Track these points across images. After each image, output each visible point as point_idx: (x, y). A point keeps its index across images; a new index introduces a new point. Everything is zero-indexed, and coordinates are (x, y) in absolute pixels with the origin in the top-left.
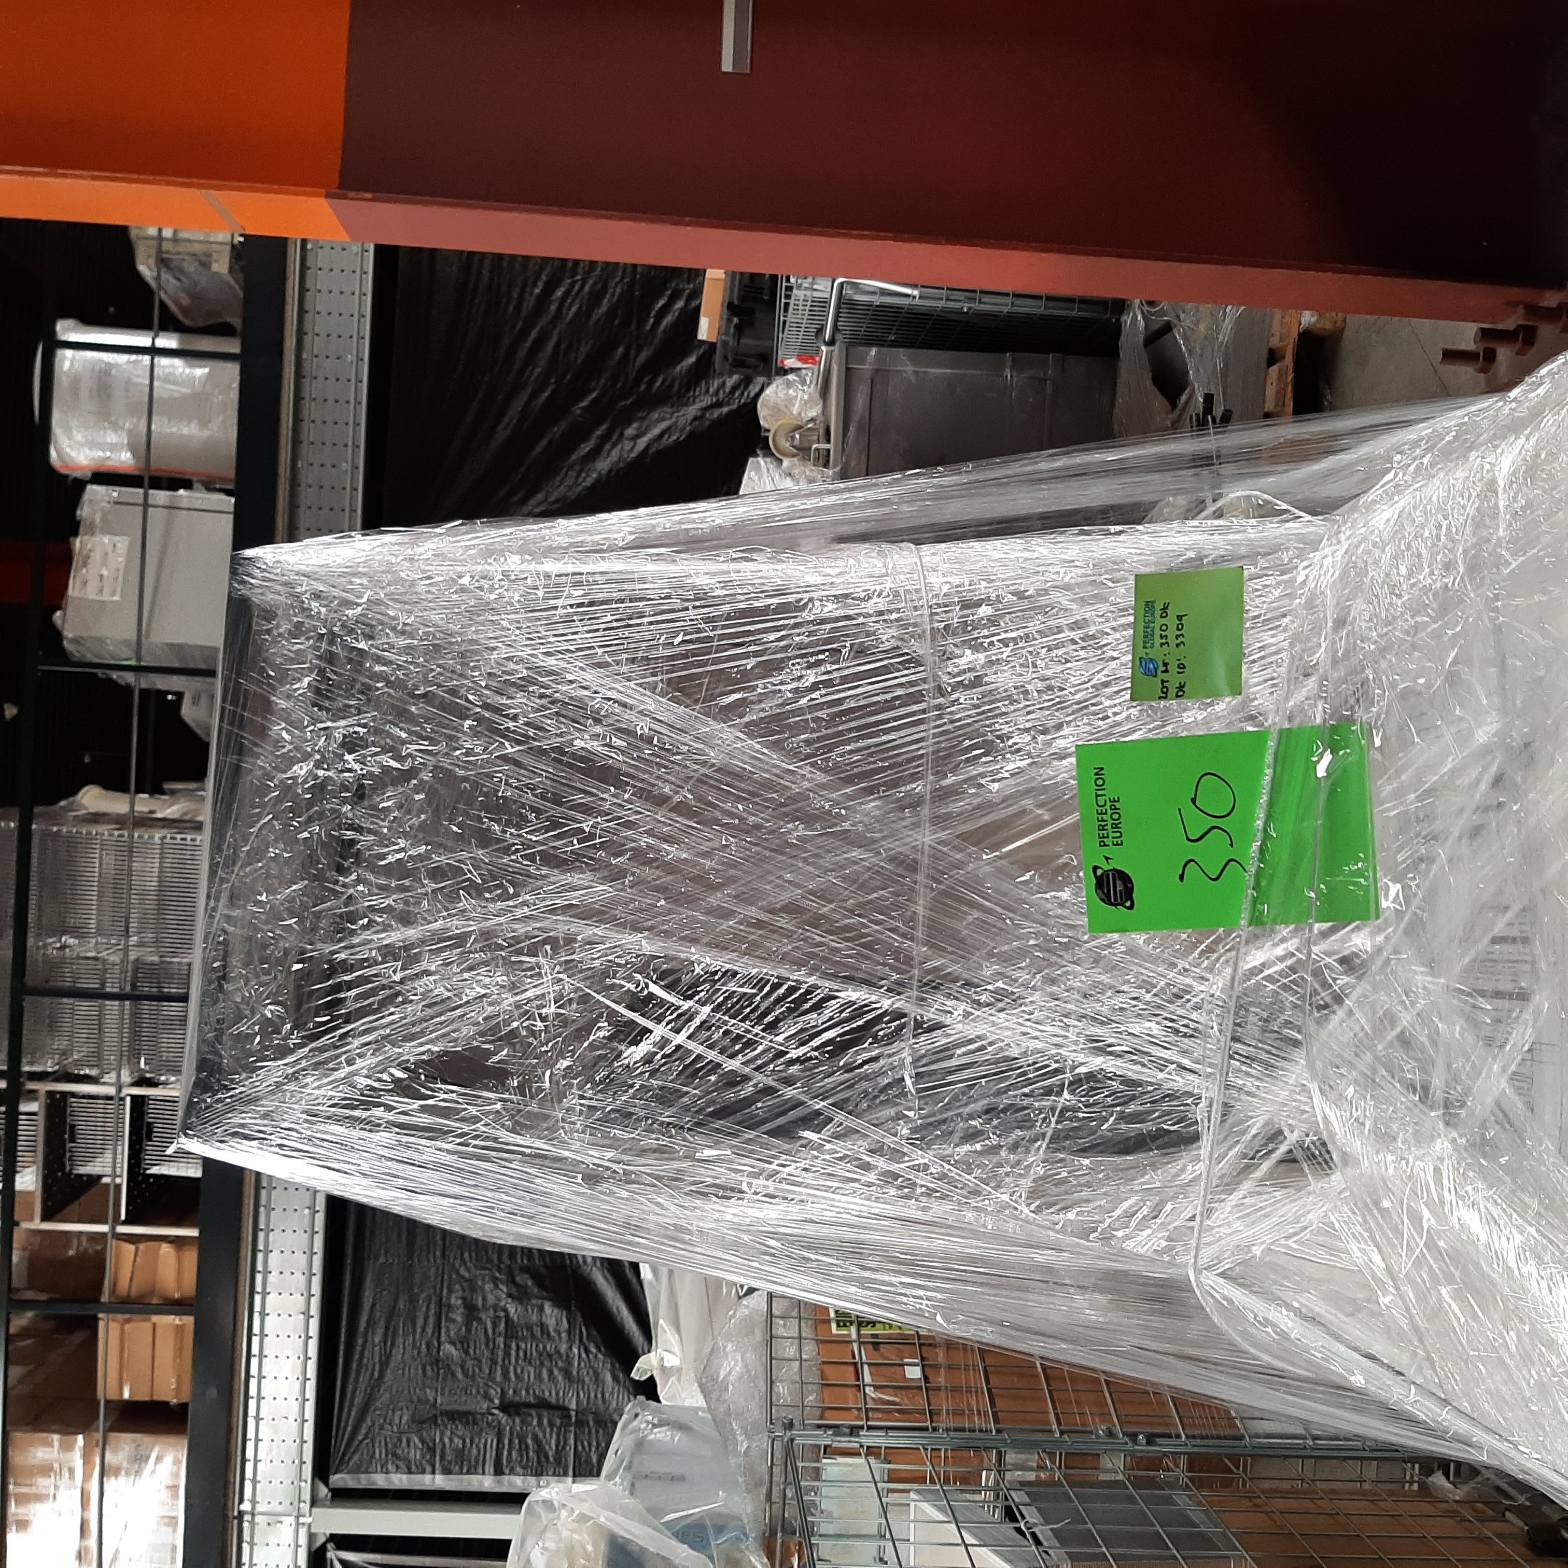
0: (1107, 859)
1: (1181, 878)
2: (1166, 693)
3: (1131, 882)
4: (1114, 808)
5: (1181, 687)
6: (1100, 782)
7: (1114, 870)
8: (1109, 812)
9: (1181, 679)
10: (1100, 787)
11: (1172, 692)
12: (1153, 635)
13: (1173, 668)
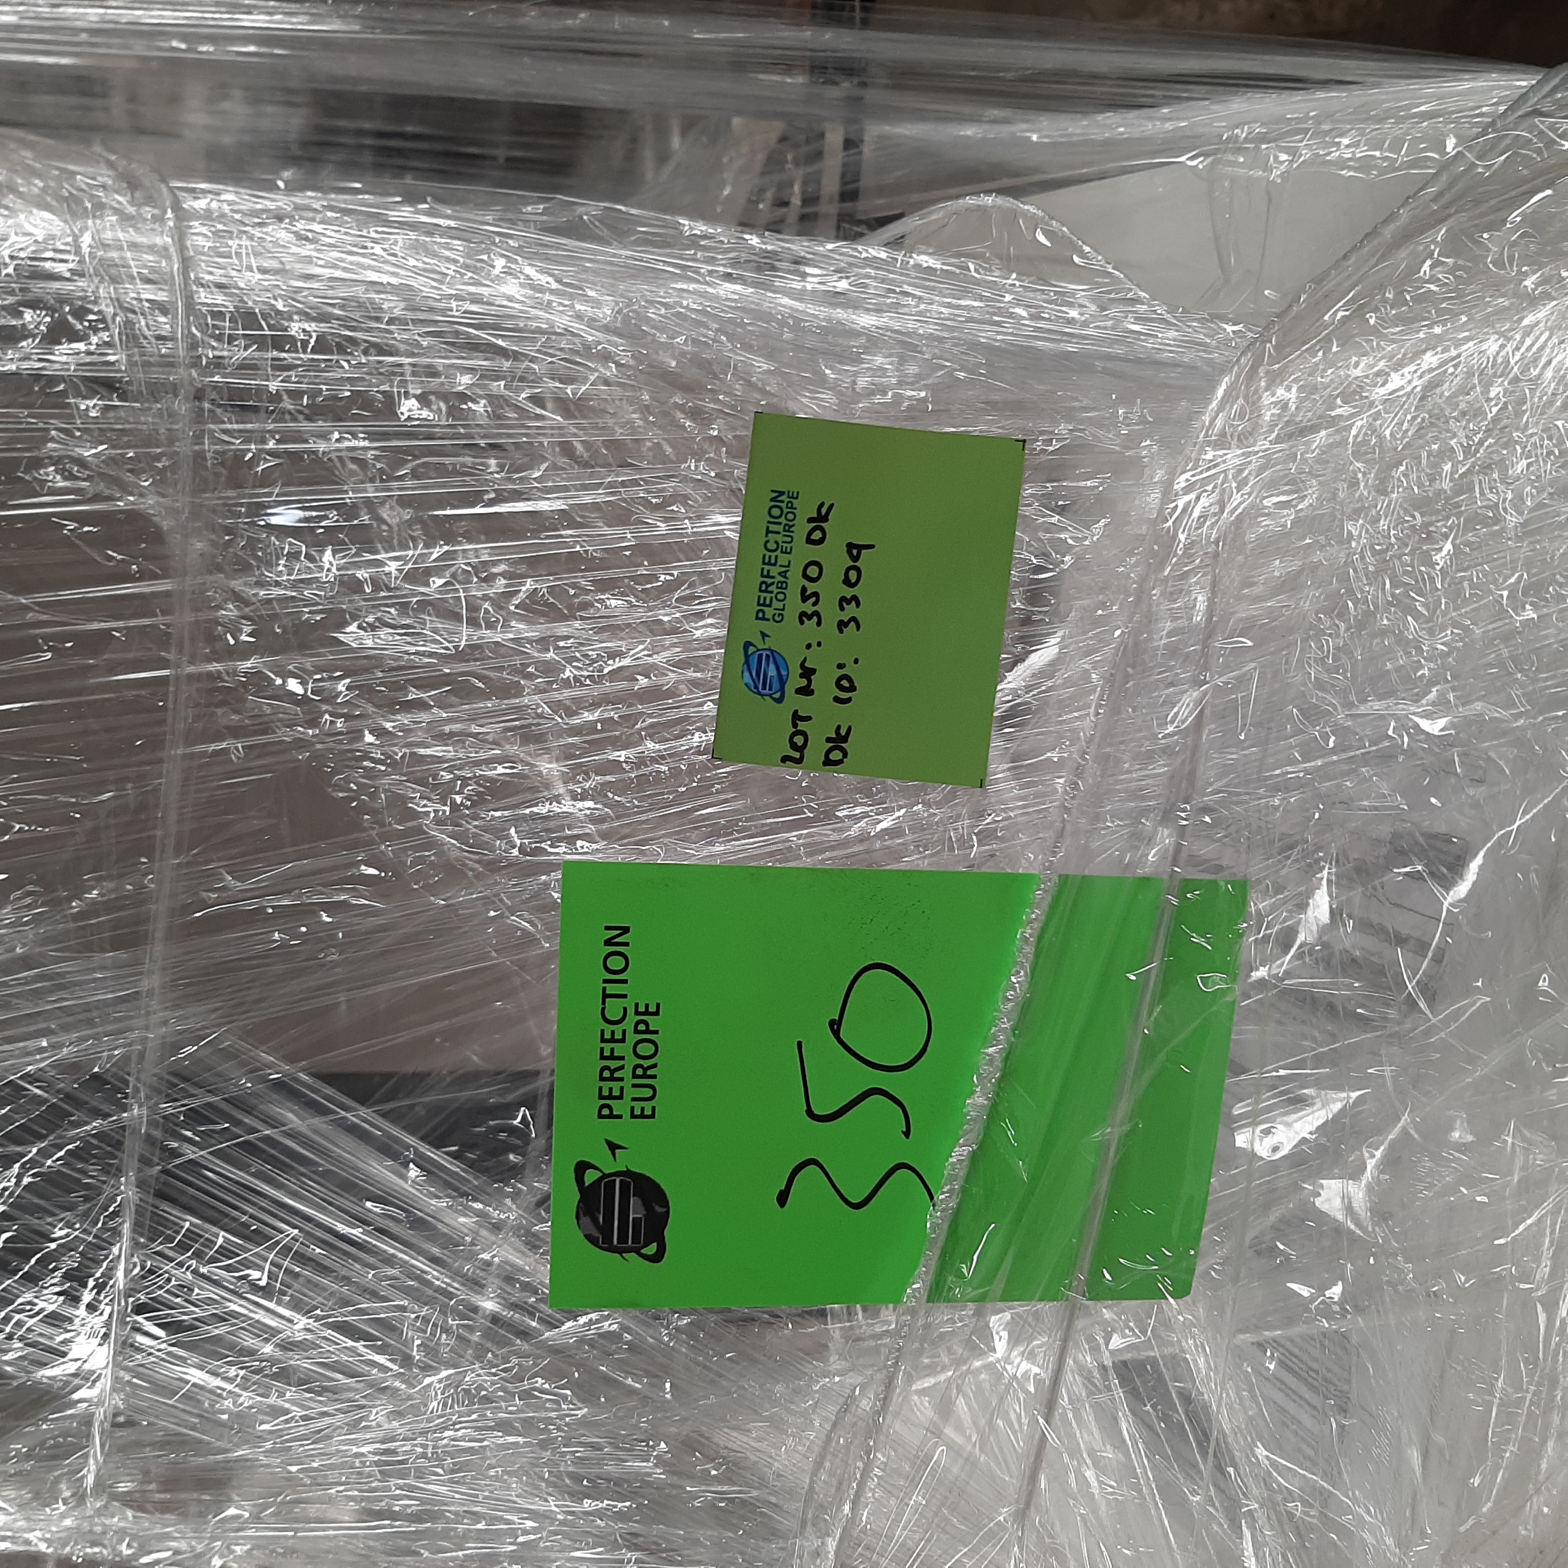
0: (613, 1147)
1: (782, 1198)
2: (801, 749)
3: (665, 1203)
4: (645, 1031)
5: (839, 740)
6: (616, 963)
7: (628, 1173)
8: (632, 1038)
9: (843, 716)
10: (616, 976)
11: (817, 749)
12: (783, 586)
13: (824, 683)
